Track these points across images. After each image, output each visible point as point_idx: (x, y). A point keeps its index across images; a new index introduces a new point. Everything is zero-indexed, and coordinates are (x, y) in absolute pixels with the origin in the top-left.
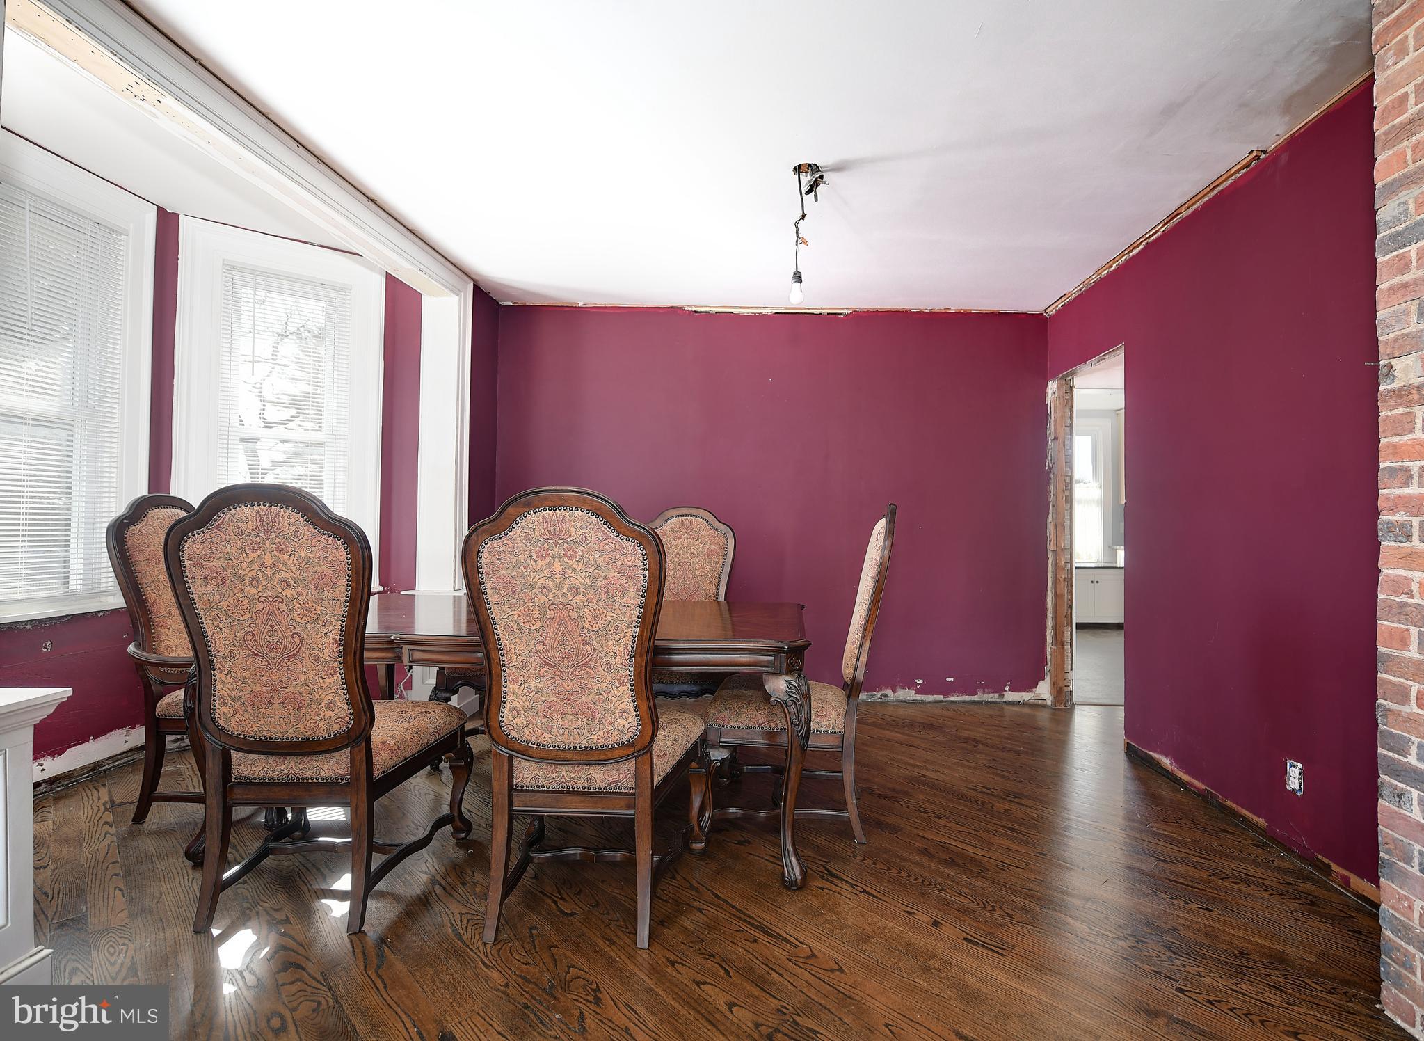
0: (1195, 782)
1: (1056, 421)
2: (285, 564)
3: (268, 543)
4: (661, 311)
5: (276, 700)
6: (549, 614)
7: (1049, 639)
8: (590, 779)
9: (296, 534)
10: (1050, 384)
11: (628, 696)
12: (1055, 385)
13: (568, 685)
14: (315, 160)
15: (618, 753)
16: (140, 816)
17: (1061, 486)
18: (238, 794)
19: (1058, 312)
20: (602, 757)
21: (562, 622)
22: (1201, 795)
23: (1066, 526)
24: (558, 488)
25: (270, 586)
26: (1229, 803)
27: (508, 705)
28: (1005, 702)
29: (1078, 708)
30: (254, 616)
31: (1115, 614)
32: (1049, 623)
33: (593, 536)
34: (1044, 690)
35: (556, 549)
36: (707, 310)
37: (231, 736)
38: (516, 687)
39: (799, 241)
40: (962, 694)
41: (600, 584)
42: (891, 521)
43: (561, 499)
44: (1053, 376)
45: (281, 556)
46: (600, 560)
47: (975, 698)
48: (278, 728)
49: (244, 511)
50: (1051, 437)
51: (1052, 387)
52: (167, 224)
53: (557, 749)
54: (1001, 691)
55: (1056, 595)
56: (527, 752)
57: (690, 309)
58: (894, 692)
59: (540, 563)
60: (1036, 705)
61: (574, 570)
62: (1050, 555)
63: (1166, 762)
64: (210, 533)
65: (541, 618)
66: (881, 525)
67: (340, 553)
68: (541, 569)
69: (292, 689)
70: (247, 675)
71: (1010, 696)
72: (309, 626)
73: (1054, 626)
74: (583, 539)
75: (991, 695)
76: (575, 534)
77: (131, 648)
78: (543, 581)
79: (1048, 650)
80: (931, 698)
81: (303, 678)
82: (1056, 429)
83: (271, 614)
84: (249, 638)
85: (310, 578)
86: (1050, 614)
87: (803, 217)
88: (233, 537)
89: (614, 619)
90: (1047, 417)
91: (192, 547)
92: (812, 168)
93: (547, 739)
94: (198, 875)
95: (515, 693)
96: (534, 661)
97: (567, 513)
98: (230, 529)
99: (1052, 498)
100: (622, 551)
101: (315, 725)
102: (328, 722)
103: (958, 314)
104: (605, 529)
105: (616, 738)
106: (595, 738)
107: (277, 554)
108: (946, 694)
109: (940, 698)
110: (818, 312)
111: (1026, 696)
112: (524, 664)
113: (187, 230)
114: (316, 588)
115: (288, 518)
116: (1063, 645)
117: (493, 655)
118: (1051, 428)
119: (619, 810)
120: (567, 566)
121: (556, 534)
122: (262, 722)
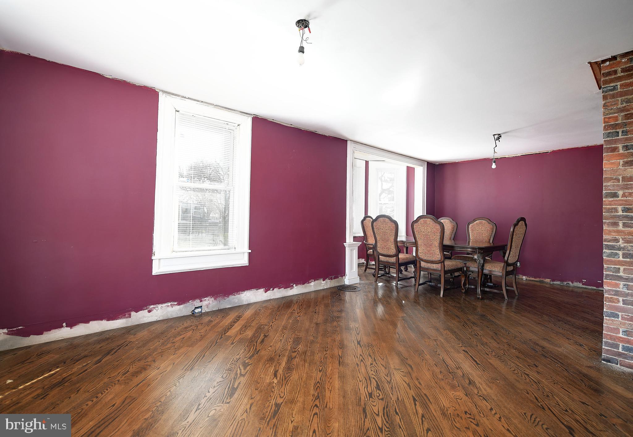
2: (387, 227)
3: (384, 224)
5: (385, 248)
8: (433, 267)
9: (388, 222)
11: (439, 252)
13: (429, 249)
14: (391, 153)
15: (438, 262)
16: (365, 270)
18: (380, 263)
20: (435, 263)
21: (427, 238)
25: (385, 230)
30: (382, 235)
33: (431, 223)
35: (425, 225)
37: (379, 253)
41: (433, 231)
46: (433, 227)
48: (385, 252)
49: (381, 219)
52: (367, 163)
53: (428, 260)
56: (422, 260)
58: (572, 283)
59: (423, 227)
61: (428, 229)
64: (377, 222)
65: (424, 237)
67: (394, 225)
69: (388, 247)
70: (382, 244)
76: (428, 223)
77: (364, 242)
78: (424, 230)
80: (590, 287)
81: (389, 245)
83: (385, 235)
84: (382, 238)
85: (390, 229)
87: (496, 146)
89: (436, 237)
91: (374, 224)
93: (426, 258)
94: (374, 278)
95: (420, 250)
96: (423, 244)
97: (427, 219)
98: (379, 221)
101: (391, 253)
102: (393, 253)
104: (433, 222)
105: (437, 259)
106: (433, 259)
107: (386, 225)
109: (595, 288)
110: (538, 153)
113: (370, 163)
115: (387, 220)
117: (416, 243)
119: (438, 273)
121: (425, 222)
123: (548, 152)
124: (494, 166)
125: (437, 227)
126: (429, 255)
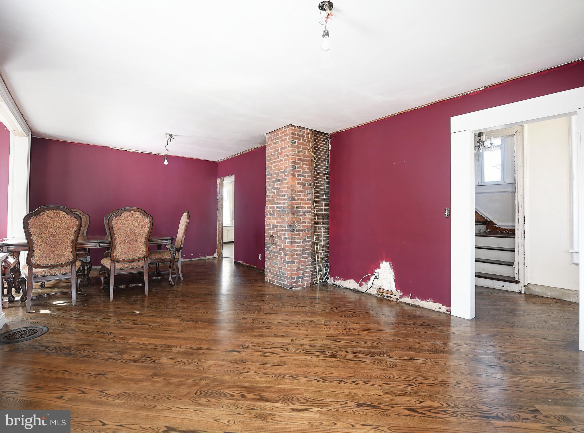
0: (246, 264)
1: (219, 189)
2: (60, 224)
3: (56, 219)
4: (101, 147)
5: (52, 255)
6: (128, 232)
7: (217, 242)
8: (133, 266)
9: (64, 217)
10: (218, 179)
11: (144, 248)
12: (219, 180)
13: (131, 246)
15: (140, 259)
17: (220, 205)
19: (220, 162)
20: (137, 260)
21: (131, 233)
22: (247, 266)
23: (221, 214)
24: (132, 207)
25: (55, 228)
26: (251, 266)
27: (116, 251)
28: (207, 259)
29: (224, 259)
30: (49, 236)
31: (232, 240)
32: (217, 238)
34: (216, 255)
35: (131, 219)
36: (118, 149)
38: (118, 247)
39: (166, 150)
40: (195, 258)
41: (140, 226)
42: (188, 213)
43: (133, 209)
44: (219, 178)
45: (59, 222)
46: (140, 221)
47: (199, 259)
48: (52, 262)
50: (218, 193)
51: (218, 180)
54: (205, 256)
55: (219, 231)
56: (119, 261)
57: (112, 148)
59: (127, 222)
60: (214, 259)
61: (135, 223)
62: (218, 221)
63: (241, 262)
65: (126, 233)
66: (185, 214)
68: (127, 223)
69: (58, 252)
70: (45, 250)
71: (208, 257)
72: (64, 237)
73: (218, 239)
74: (137, 217)
75: (203, 258)
76: (135, 216)
78: (127, 225)
79: (217, 245)
80: (187, 260)
81: (61, 249)
82: (219, 191)
83: (54, 235)
84: (47, 241)
86: (217, 236)
87: (167, 145)
88: (46, 217)
89: (142, 232)
90: (217, 188)
92: (171, 135)
93: (125, 258)
95: (118, 249)
96: (123, 242)
97: (134, 212)
98: (45, 216)
99: (218, 208)
100: (145, 219)
102: (66, 259)
103: (195, 159)
104: (142, 215)
105: (141, 256)
107: (58, 221)
108: (191, 259)
109: (190, 260)
110: (155, 154)
111: (212, 257)
112: (121, 243)
114: (68, 229)
116: (221, 243)
117: (113, 241)
118: (218, 190)
119: (141, 271)
120: (133, 222)
121: (131, 216)
122: (47, 261)
123: (162, 155)
124: (166, 162)
125: (147, 221)
126: (131, 254)
